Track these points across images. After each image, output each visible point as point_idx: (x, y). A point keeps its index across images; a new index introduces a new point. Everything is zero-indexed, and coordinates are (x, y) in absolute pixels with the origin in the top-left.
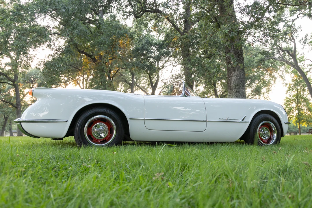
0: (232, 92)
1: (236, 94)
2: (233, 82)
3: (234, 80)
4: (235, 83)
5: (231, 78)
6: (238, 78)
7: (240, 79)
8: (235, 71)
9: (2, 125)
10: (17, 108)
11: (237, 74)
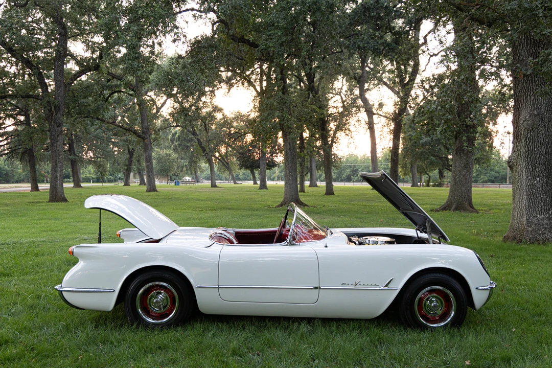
0: (519, 144)
1: (528, 148)
2: (522, 122)
3: (525, 117)
4: (527, 124)
5: (519, 113)
6: (536, 113)
7: (539, 115)
8: (528, 98)
9: (126, 165)
10: (144, 139)
11: (533, 104)
